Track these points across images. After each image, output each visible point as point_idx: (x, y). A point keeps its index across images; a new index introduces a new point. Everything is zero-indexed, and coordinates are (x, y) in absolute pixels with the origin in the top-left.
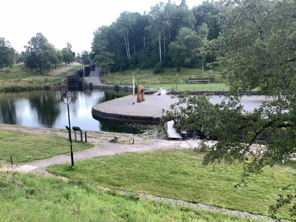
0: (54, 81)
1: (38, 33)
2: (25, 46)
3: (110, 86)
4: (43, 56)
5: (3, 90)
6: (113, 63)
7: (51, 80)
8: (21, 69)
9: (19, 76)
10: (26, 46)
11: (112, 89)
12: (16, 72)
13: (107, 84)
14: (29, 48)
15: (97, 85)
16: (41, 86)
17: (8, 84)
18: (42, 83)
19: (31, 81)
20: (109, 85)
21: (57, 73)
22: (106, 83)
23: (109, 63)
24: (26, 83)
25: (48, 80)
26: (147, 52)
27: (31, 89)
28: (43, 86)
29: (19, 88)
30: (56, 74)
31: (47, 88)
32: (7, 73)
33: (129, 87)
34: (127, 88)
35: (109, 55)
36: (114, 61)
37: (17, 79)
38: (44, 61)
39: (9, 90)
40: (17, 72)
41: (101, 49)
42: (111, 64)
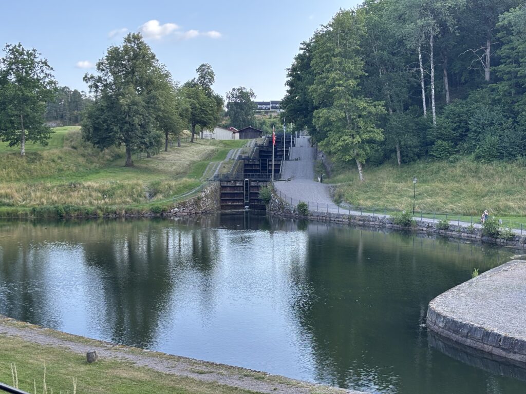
0: (179, 191)
1: (129, 35)
2: (86, 76)
3: (375, 218)
4: (141, 109)
5: (26, 214)
6: (379, 136)
7: (170, 187)
8: (70, 149)
9: (68, 172)
10: (89, 76)
11: (384, 227)
12: (56, 159)
13: (358, 208)
14: (99, 84)
15: (325, 210)
16: (140, 208)
17: (41, 197)
18: (140, 196)
19: (109, 191)
20: (371, 215)
21: (174, 164)
22: (350, 203)
23: (366, 136)
24: (94, 194)
25: (161, 188)
26: (499, 100)
27: (111, 216)
28: (145, 206)
29: (75, 211)
30: (174, 167)
31: (158, 215)
32: (32, 161)
33: (455, 226)
34: (446, 228)
35: (365, 108)
36: (380, 131)
37: (66, 183)
38: (141, 125)
39: (46, 216)
40: (60, 158)
41: (342, 88)
42: (371, 141)
